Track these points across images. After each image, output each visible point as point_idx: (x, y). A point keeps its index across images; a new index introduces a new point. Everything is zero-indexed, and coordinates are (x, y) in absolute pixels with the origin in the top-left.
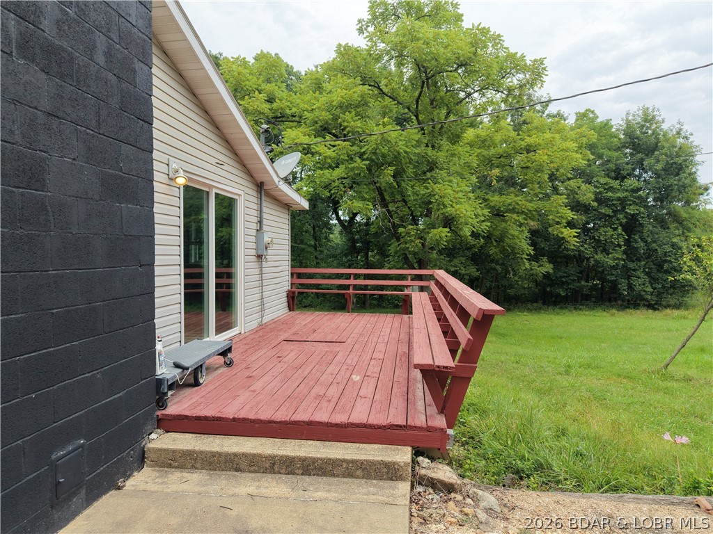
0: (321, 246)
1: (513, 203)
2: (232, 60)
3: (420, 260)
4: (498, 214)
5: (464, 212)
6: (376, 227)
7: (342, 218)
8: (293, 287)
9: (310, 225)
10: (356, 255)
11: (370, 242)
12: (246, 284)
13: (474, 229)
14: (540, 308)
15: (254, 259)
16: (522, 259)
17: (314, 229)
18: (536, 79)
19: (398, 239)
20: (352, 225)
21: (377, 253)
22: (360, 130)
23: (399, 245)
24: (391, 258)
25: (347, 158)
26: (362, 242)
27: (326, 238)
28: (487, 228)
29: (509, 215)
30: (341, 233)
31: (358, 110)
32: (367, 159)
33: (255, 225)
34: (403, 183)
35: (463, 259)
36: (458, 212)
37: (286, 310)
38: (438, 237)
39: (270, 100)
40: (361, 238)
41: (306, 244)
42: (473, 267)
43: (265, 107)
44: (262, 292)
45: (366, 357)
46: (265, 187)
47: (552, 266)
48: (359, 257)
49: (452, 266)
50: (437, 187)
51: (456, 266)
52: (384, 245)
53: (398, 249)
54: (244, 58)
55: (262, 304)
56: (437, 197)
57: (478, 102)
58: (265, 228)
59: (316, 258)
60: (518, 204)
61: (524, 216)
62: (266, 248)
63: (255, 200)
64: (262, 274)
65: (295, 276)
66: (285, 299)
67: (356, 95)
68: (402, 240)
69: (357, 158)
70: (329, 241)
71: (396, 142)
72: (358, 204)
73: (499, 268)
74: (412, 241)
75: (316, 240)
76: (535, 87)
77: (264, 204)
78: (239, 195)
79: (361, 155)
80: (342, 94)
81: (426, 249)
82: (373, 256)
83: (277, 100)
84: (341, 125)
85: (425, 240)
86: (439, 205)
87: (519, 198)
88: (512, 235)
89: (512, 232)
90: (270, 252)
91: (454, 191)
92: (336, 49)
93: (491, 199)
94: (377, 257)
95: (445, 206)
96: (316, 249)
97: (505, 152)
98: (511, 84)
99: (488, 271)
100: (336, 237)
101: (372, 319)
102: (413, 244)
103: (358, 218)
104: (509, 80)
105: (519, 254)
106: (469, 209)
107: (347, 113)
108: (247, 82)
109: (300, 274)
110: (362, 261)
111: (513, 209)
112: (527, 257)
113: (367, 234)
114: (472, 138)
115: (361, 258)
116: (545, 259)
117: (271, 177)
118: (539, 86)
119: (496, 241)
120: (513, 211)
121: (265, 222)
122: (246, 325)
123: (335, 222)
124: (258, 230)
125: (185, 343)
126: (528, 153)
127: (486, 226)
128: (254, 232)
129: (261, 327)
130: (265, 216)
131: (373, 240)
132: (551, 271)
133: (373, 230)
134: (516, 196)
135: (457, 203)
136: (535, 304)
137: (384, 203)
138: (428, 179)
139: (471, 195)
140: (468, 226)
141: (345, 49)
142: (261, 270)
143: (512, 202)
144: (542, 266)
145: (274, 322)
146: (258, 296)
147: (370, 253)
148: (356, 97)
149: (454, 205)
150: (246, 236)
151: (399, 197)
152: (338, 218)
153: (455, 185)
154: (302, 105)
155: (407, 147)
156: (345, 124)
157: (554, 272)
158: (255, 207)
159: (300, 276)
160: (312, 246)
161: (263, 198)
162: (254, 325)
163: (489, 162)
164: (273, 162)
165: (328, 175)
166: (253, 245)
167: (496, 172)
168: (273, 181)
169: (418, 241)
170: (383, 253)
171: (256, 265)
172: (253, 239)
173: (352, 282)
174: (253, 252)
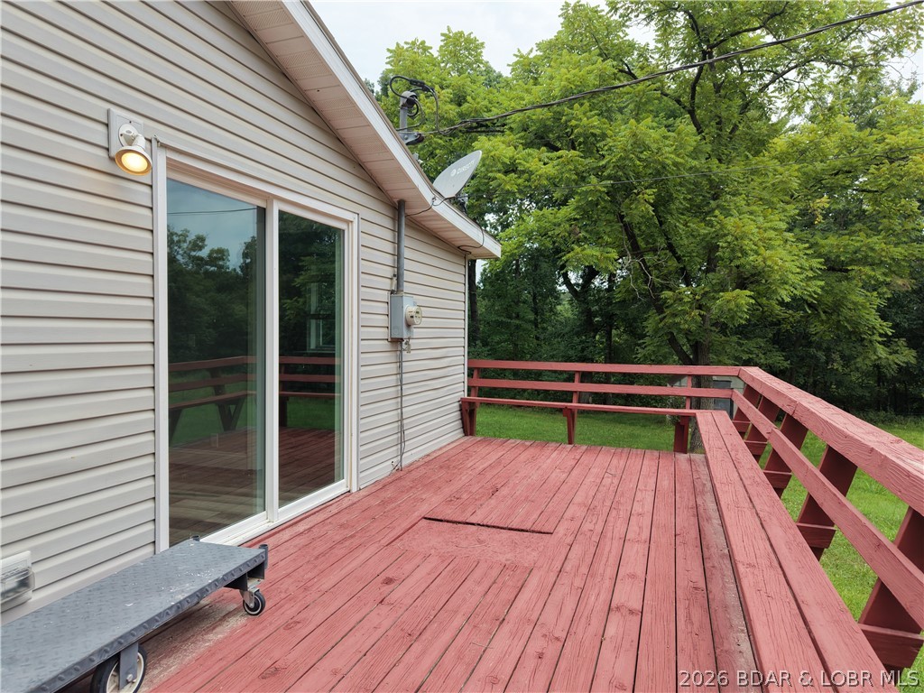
0: (543, 321)
1: (864, 249)
2: (406, 46)
3: (697, 342)
4: (835, 267)
5: (780, 262)
6: (624, 290)
7: (573, 282)
8: (473, 392)
9: (529, 293)
10: (592, 334)
11: (613, 315)
12: (362, 395)
13: (795, 292)
14: (891, 420)
15: (385, 345)
16: (871, 341)
17: (534, 298)
18: (907, 35)
19: (660, 310)
20: (586, 292)
21: (625, 331)
22: (597, 132)
23: (661, 320)
24: (647, 340)
25: (574, 177)
26: (602, 316)
27: (551, 310)
28: (819, 291)
29: (856, 268)
30: (571, 303)
31: (595, 101)
32: (609, 177)
33: (389, 281)
34: (669, 217)
35: (761, 342)
36: (769, 263)
37: (459, 433)
38: (732, 305)
39: (459, 100)
40: (601, 309)
41: (523, 319)
42: (778, 353)
43: (451, 110)
44: (402, 408)
45: (596, 600)
46: (408, 211)
47: (914, 353)
48: (597, 337)
49: (743, 351)
50: (730, 223)
51: (751, 352)
52: (635, 320)
53: (661, 325)
54: (423, 43)
55: (402, 431)
56: (729, 238)
57: (796, 87)
58: (407, 287)
59: (537, 338)
60: (872, 249)
61: (884, 270)
62: (409, 326)
63: (388, 235)
64: (401, 374)
65: (475, 373)
66: (457, 415)
67: (591, 77)
68: (668, 312)
69: (592, 176)
70: (555, 314)
71: (659, 149)
72: (592, 252)
73: (821, 354)
74: (685, 313)
75: (536, 314)
76: (905, 50)
77: (406, 242)
78: (348, 222)
79: (599, 172)
80: (568, 76)
81: (708, 325)
82: (619, 336)
83: (469, 98)
84: (567, 127)
85: (708, 310)
86: (733, 251)
87: (875, 239)
88: (854, 303)
89: (853, 298)
90: (416, 332)
91: (759, 228)
92: (561, 12)
93: (822, 242)
94: (625, 337)
95: (745, 254)
96: (536, 326)
97: (846, 165)
98: (857, 51)
99: (802, 359)
100: (565, 309)
101: (615, 461)
102: (687, 317)
103: (597, 282)
104: (854, 44)
105: (865, 333)
106: (789, 258)
107: (576, 105)
108: (424, 75)
109: (485, 370)
110: (602, 343)
111: (866, 257)
112: (880, 339)
113: (610, 304)
114: (784, 149)
115: (602, 337)
116: (902, 341)
117: (415, 188)
118: (913, 47)
119: (825, 312)
120: (865, 261)
121: (407, 276)
122: (361, 475)
123: (564, 288)
124: (392, 292)
125: (172, 544)
126: (891, 162)
127: (816, 286)
128: (385, 296)
129: (401, 473)
130: (407, 265)
131: (618, 312)
132: (913, 361)
133: (618, 297)
134: (868, 236)
135: (767, 249)
136: (882, 413)
137: (636, 251)
138: (713, 210)
139: (789, 235)
140: (787, 287)
141: (574, 10)
142: (400, 367)
143: (861, 246)
144: (896, 352)
145: (428, 461)
146: (394, 416)
147: (614, 332)
148: (592, 81)
149: (762, 250)
150: (362, 303)
151: (661, 242)
152: (567, 282)
153: (761, 219)
154: (506, 104)
155: (678, 156)
156: (574, 123)
157: (918, 362)
158: (389, 247)
159: (485, 373)
160: (531, 321)
161: (404, 231)
162: (383, 470)
163: (816, 184)
164: (432, 179)
165: (551, 217)
166: (384, 320)
167: (823, 202)
168: (420, 196)
169: (697, 312)
170: (635, 332)
171: (390, 357)
172: (383, 308)
173: (576, 386)
174: (384, 333)
